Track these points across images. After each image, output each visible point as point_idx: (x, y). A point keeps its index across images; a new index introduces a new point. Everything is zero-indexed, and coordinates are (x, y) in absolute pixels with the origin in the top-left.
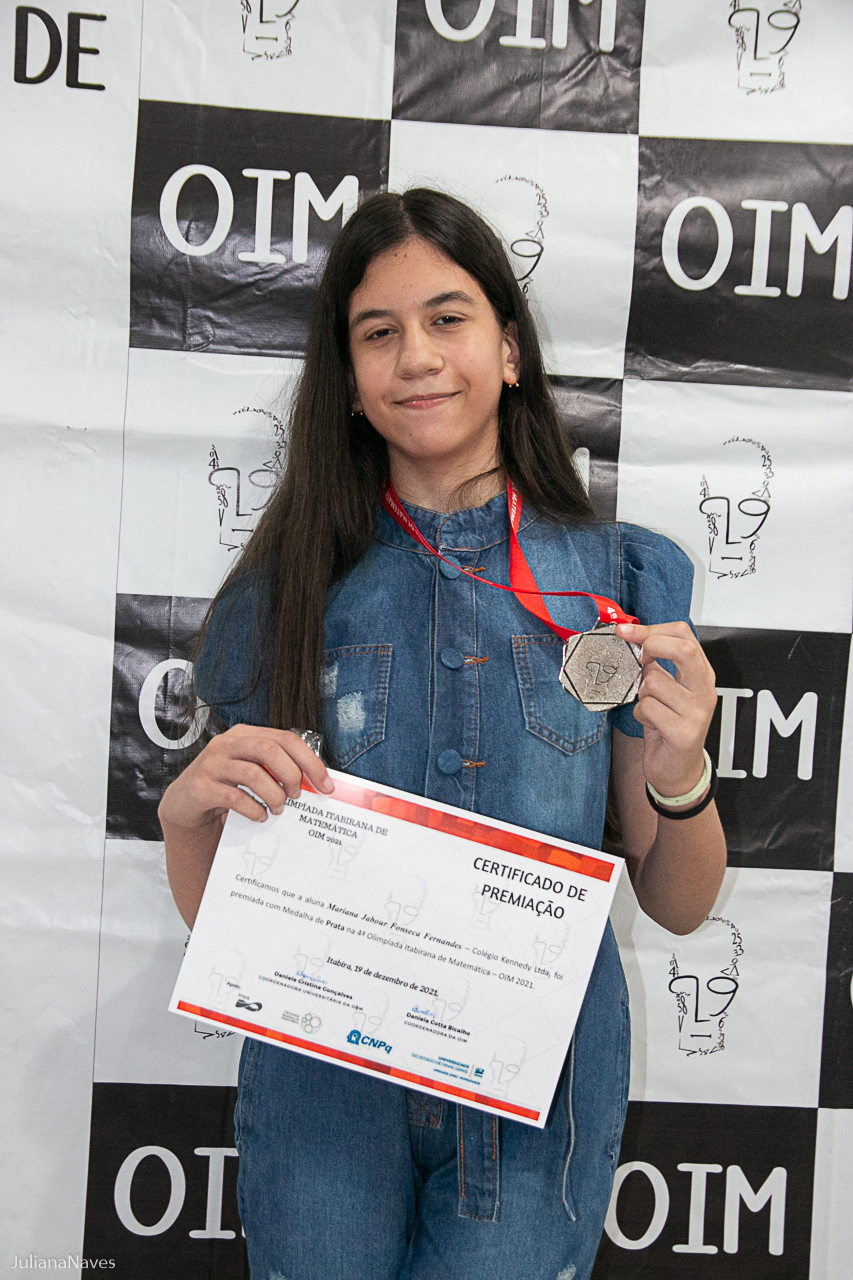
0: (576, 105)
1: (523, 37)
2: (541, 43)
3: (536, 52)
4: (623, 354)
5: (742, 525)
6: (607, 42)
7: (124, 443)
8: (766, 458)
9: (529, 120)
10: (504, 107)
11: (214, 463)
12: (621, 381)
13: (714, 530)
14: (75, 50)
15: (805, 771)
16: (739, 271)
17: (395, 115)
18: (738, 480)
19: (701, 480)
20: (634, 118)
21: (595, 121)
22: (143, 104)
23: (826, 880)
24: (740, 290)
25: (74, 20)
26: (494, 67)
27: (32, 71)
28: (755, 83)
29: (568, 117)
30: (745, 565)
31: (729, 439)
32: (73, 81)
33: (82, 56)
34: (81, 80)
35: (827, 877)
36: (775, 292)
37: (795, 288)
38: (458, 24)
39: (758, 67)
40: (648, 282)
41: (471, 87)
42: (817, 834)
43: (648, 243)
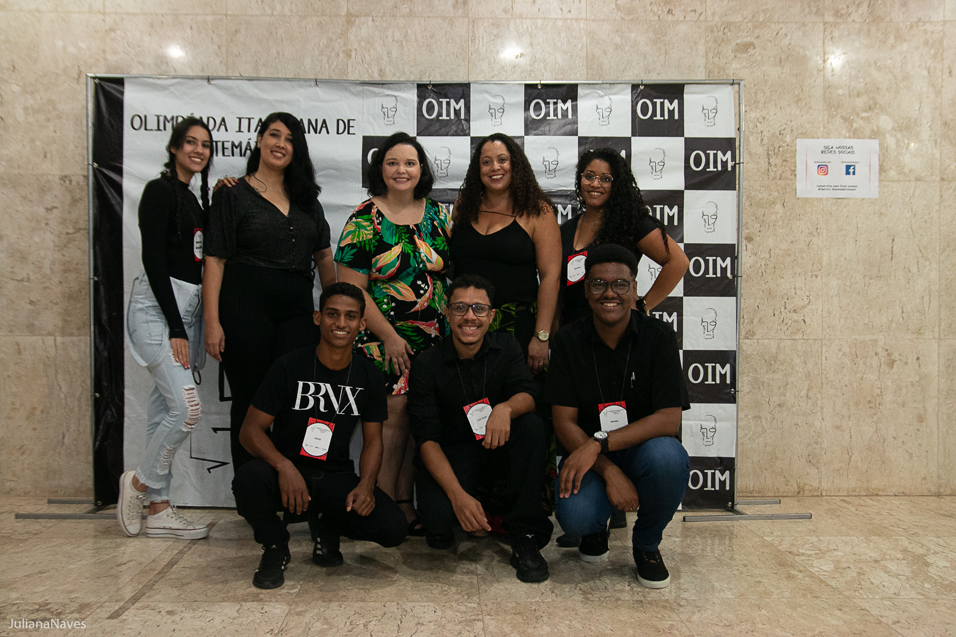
0: (456, 131)
1: (444, 117)
2: (448, 118)
3: (447, 120)
6: (463, 117)
9: (447, 135)
10: (441, 132)
14: (349, 126)
17: (417, 135)
20: (469, 133)
21: (461, 134)
22: (364, 137)
25: (349, 121)
26: (438, 124)
27: (340, 132)
28: (495, 124)
29: (454, 134)
32: (349, 133)
33: (351, 128)
34: (350, 132)
38: (430, 115)
39: (495, 120)
41: (433, 129)
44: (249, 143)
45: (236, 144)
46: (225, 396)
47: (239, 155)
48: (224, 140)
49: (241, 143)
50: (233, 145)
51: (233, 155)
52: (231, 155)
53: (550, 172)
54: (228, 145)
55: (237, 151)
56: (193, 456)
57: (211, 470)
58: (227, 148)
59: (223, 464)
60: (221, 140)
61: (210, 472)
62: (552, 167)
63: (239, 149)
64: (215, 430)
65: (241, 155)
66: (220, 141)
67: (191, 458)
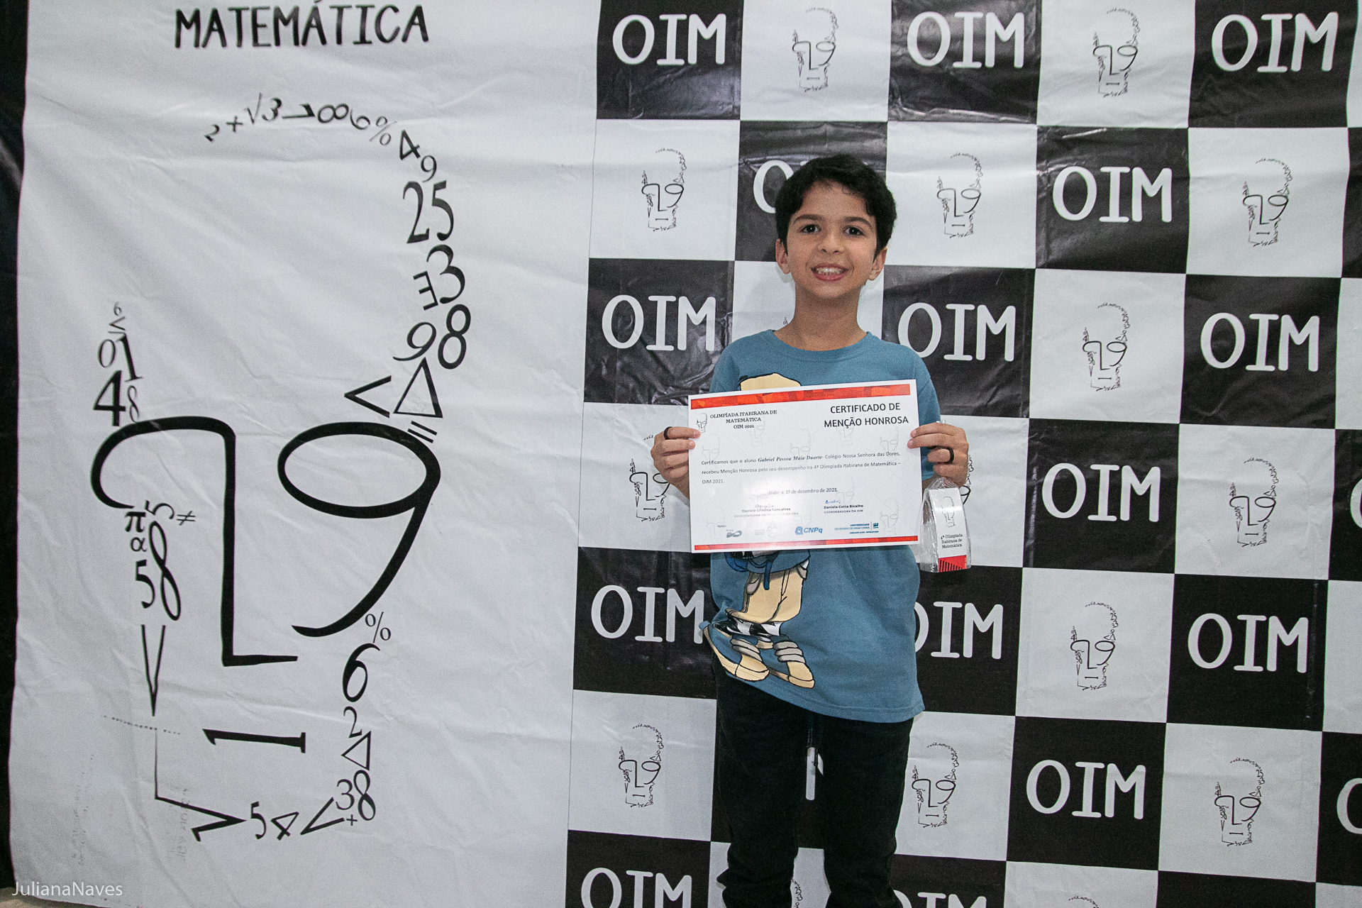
4: (887, 107)
5: (964, 205)
7: (594, 172)
8: (978, 165)
11: (645, 181)
12: (886, 123)
13: (947, 208)
15: (1009, 355)
16: (955, 55)
18: (961, 179)
19: (937, 179)
23: (1024, 424)
24: (957, 65)
30: (967, 229)
31: (955, 154)
35: (1025, 421)
36: (978, 65)
37: (990, 62)
40: (899, 63)
42: (1018, 395)
43: (898, 40)
44: (315, 10)
45: (286, 15)
46: (235, 653)
47: (292, 41)
48: (256, 5)
49: (296, 10)
50: (278, 16)
51: (278, 43)
52: (273, 42)
53: (1113, 79)
54: (266, 18)
55: (286, 32)
56: (160, 796)
57: (200, 833)
58: (264, 26)
59: (231, 821)
60: (250, 7)
61: (198, 839)
62: (1120, 62)
63: (291, 24)
64: (212, 735)
65: (296, 43)
66: (247, 9)
67: (157, 798)
